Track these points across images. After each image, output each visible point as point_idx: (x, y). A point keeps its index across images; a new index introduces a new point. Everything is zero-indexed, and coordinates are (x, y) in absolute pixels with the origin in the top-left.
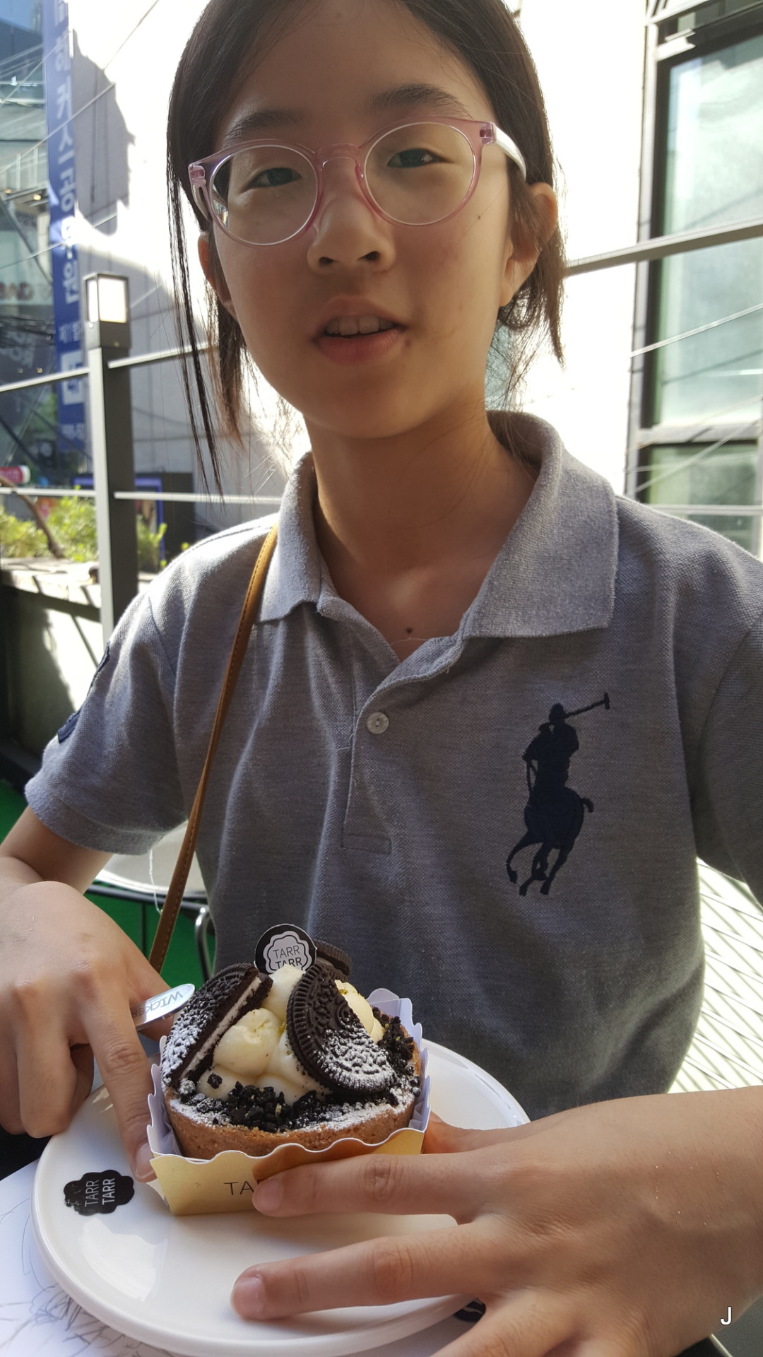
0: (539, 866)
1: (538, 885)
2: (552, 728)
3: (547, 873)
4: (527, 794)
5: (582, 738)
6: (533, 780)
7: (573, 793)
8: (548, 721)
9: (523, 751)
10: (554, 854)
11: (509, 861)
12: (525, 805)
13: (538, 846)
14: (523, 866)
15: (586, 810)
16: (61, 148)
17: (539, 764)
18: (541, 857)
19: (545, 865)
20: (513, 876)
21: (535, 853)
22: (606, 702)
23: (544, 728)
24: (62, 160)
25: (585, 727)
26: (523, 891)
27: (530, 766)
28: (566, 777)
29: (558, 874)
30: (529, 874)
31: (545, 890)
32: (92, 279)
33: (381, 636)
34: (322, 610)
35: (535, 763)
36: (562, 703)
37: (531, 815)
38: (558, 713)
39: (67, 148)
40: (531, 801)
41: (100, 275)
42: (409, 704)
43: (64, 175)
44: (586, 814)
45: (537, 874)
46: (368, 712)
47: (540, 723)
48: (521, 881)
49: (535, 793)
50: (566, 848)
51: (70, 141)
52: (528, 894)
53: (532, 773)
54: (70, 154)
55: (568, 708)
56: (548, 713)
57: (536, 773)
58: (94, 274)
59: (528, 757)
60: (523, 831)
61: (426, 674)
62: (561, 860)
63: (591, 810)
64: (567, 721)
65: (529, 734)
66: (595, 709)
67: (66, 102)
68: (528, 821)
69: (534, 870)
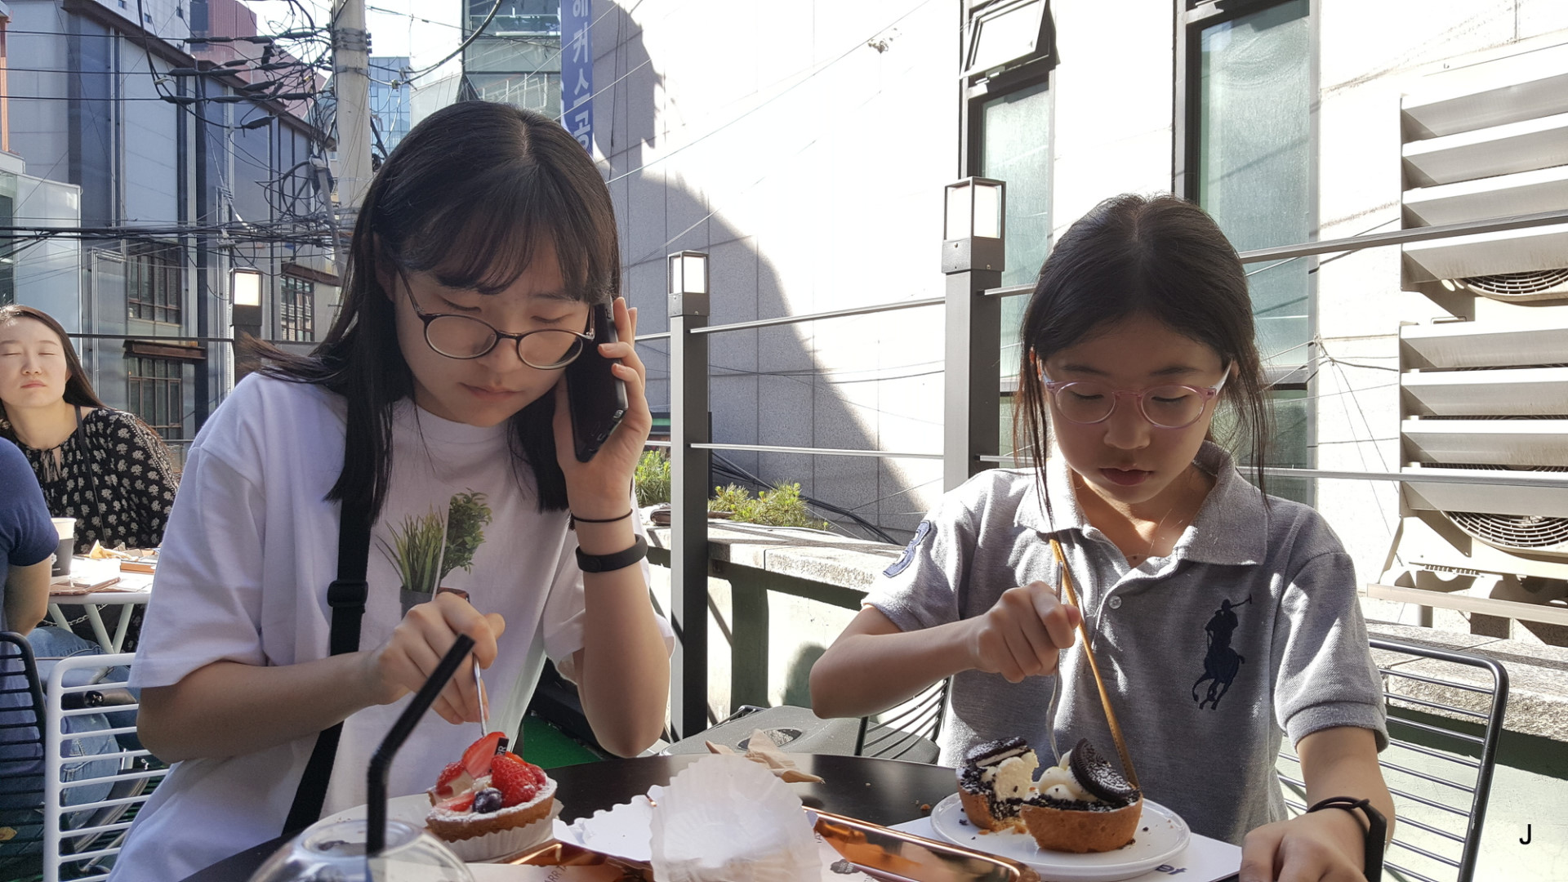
0: (1211, 692)
1: (1210, 704)
2: (1222, 613)
3: (1216, 697)
4: (1206, 650)
5: (1240, 620)
6: (1210, 643)
7: (1233, 652)
8: (1220, 610)
9: (1205, 626)
10: (1220, 687)
11: (1194, 689)
12: (1204, 656)
13: (1213, 680)
14: (1202, 692)
15: (1241, 662)
17: (1214, 633)
18: (1213, 688)
19: (1215, 692)
20: (1196, 698)
21: (1210, 685)
22: (1250, 600)
23: (1218, 613)
24: (577, 103)
25: (1242, 614)
26: (1201, 707)
27: (1209, 634)
28: (1229, 642)
29: (1222, 699)
30: (1206, 697)
31: (1214, 707)
34: (1086, 534)
35: (1212, 633)
36: (1230, 599)
37: (1207, 663)
38: (1226, 605)
39: (583, 92)
40: (1208, 655)
41: (685, 254)
42: (1135, 593)
43: (578, 118)
44: (1240, 664)
45: (1210, 698)
46: (1110, 596)
47: (1216, 610)
48: (1200, 701)
49: (1211, 649)
50: (1228, 683)
51: (586, 85)
52: (1204, 708)
53: (1210, 638)
54: (586, 98)
55: (1233, 602)
56: (1221, 604)
57: (1213, 639)
58: (679, 253)
59: (1207, 629)
60: (1203, 671)
62: (1224, 691)
63: (1244, 661)
64: (1232, 609)
65: (1209, 616)
66: (1246, 604)
67: (582, 47)
68: (1206, 666)
69: (1208, 695)
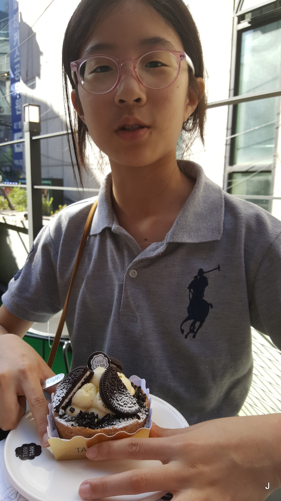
0: (192, 328)
1: (192, 335)
2: (199, 277)
3: (195, 330)
4: (189, 301)
5: (210, 281)
6: (191, 296)
7: (206, 301)
8: (197, 275)
9: (187, 286)
10: (198, 324)
11: (181, 326)
12: (188, 305)
13: (192, 321)
14: (186, 328)
15: (210, 308)
16: (15, 56)
17: (193, 290)
18: (193, 325)
19: (194, 328)
20: (183, 331)
21: (191, 323)
22: (219, 268)
23: (196, 277)
25: (211, 277)
26: (186, 337)
27: (190, 291)
28: (203, 295)
29: (199, 331)
30: (189, 331)
31: (194, 337)
32: (26, 106)
33: (135, 241)
34: (113, 230)
35: (192, 290)
36: (203, 268)
37: (190, 309)
38: (201, 272)
40: (190, 304)
41: (30, 105)
42: (145, 267)
43: (16, 67)
44: (210, 309)
45: (191, 331)
46: (130, 269)
47: (194, 275)
48: (185, 333)
49: (191, 301)
50: (202, 321)
51: (18, 54)
52: (188, 338)
53: (191, 294)
55: (205, 270)
56: (197, 272)
57: (192, 294)
58: (27, 104)
59: (189, 288)
60: (186, 315)
61: (152, 256)
62: (200, 326)
63: (212, 308)
64: (204, 275)
65: (190, 279)
66: (215, 271)
67: (17, 40)
68: (188, 312)
69: (190, 329)
